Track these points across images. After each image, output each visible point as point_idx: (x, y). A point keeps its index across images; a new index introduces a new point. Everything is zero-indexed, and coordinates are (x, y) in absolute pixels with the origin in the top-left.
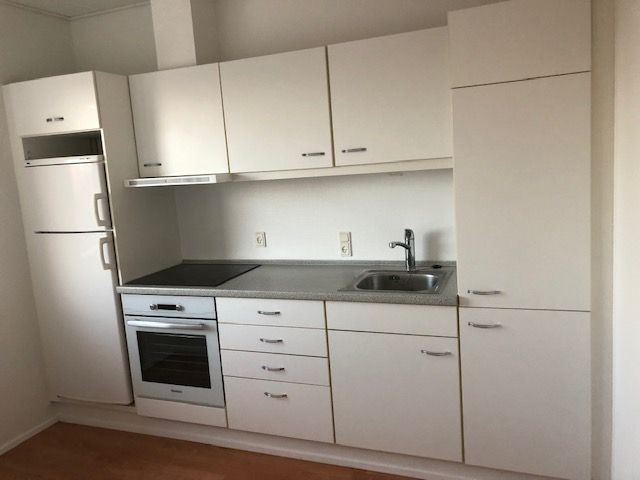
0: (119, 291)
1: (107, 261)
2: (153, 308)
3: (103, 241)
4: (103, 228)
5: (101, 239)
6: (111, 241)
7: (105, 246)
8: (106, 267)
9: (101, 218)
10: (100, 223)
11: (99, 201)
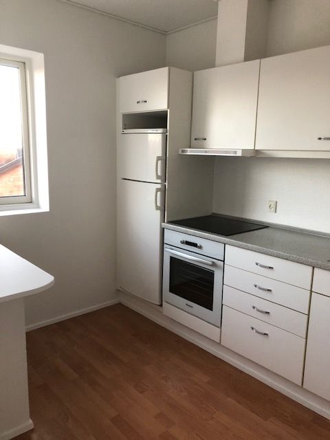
0: (163, 226)
1: (159, 204)
2: (183, 242)
3: (158, 190)
4: (159, 181)
5: (157, 189)
6: (163, 191)
7: (159, 193)
8: (157, 208)
9: (159, 174)
10: (158, 177)
11: (159, 162)
